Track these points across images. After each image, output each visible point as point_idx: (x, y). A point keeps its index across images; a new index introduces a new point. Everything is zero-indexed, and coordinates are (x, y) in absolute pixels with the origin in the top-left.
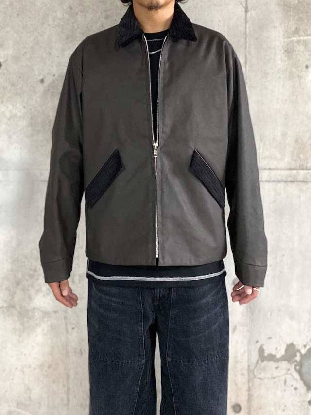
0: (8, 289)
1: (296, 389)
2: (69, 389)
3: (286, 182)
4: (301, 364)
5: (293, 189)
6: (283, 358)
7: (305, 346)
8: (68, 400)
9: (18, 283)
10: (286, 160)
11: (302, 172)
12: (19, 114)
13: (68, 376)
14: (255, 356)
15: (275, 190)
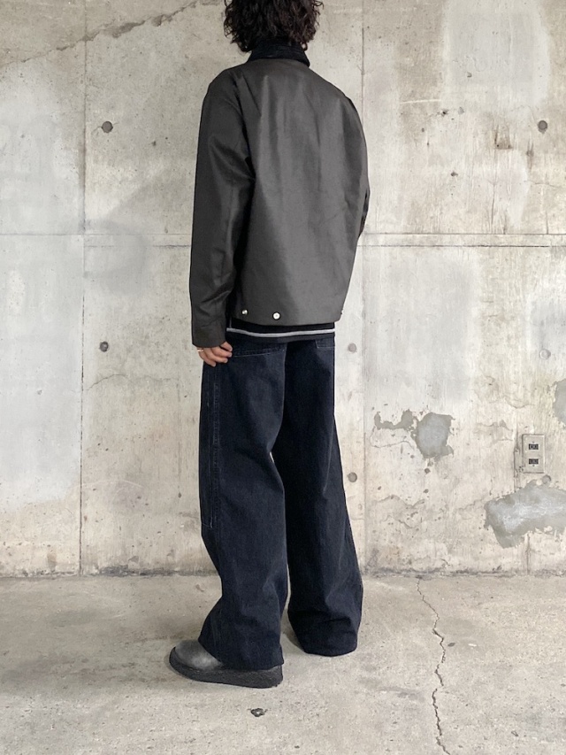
0: (118, 356)
1: (412, 457)
2: (180, 459)
3: (401, 246)
4: (417, 432)
5: (409, 254)
6: (399, 426)
7: (421, 413)
8: (180, 471)
9: (129, 351)
10: (402, 224)
11: (418, 236)
12: (130, 178)
13: (180, 446)
14: (371, 423)
15: (391, 254)
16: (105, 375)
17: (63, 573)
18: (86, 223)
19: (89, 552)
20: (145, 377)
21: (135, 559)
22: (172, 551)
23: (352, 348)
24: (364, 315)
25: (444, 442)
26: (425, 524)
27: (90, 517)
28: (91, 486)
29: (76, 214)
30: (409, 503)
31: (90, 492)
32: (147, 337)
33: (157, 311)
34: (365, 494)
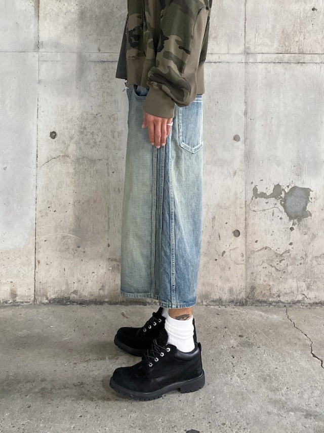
0: (64, 142)
1: (281, 218)
2: (109, 219)
3: (274, 63)
4: (285, 200)
5: (280, 68)
6: (272, 196)
7: (288, 187)
8: (109, 228)
9: (71, 138)
10: (275, 46)
11: (287, 55)
12: (73, 10)
13: (109, 208)
14: (250, 194)
15: (266, 69)
16: (54, 156)
17: (22, 303)
18: (40, 44)
19: (41, 287)
20: (83, 157)
21: (75, 292)
22: (103, 286)
23: (236, 138)
24: (246, 114)
25: (305, 208)
26: (290, 268)
27: (42, 261)
28: (43, 238)
29: (32, 36)
30: (278, 253)
31: (43, 243)
32: (85, 128)
33: (92, 110)
34: (246, 246)
